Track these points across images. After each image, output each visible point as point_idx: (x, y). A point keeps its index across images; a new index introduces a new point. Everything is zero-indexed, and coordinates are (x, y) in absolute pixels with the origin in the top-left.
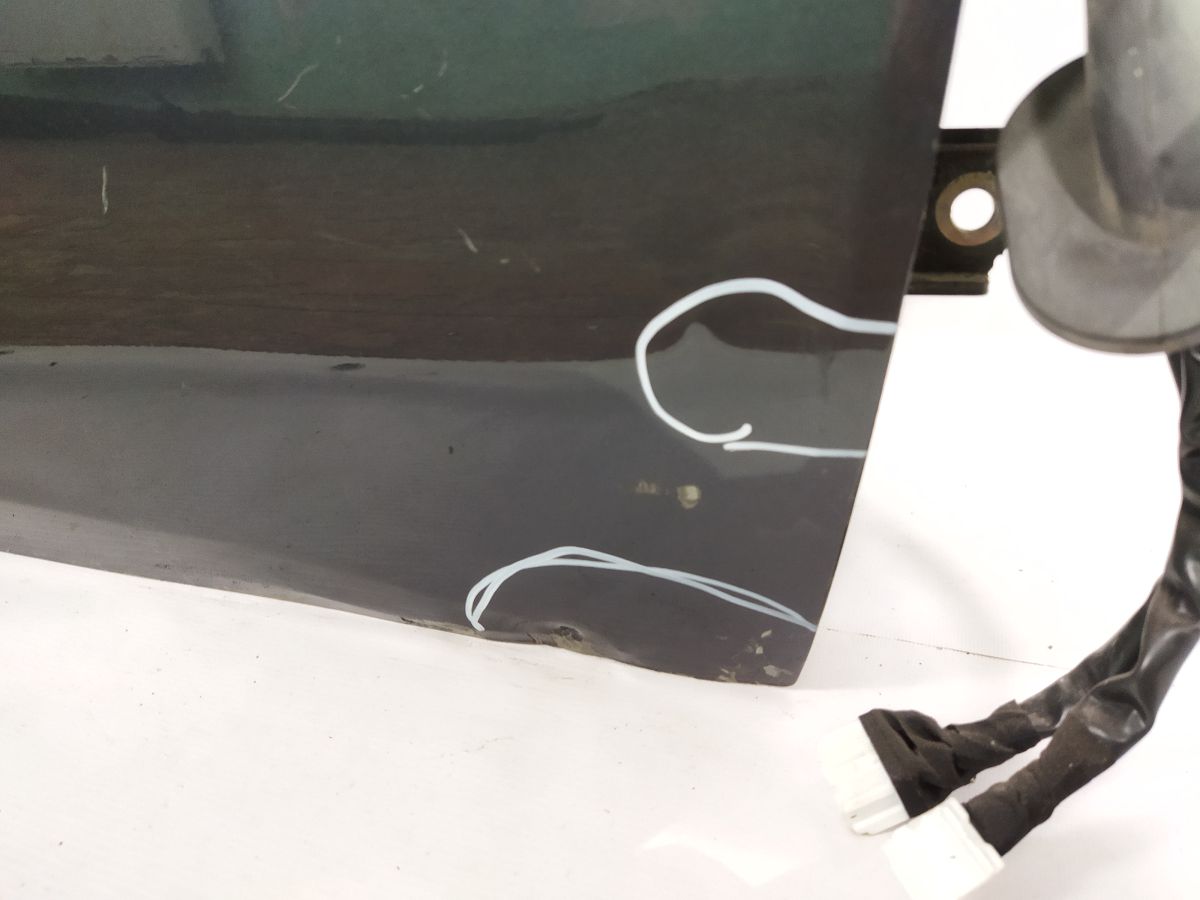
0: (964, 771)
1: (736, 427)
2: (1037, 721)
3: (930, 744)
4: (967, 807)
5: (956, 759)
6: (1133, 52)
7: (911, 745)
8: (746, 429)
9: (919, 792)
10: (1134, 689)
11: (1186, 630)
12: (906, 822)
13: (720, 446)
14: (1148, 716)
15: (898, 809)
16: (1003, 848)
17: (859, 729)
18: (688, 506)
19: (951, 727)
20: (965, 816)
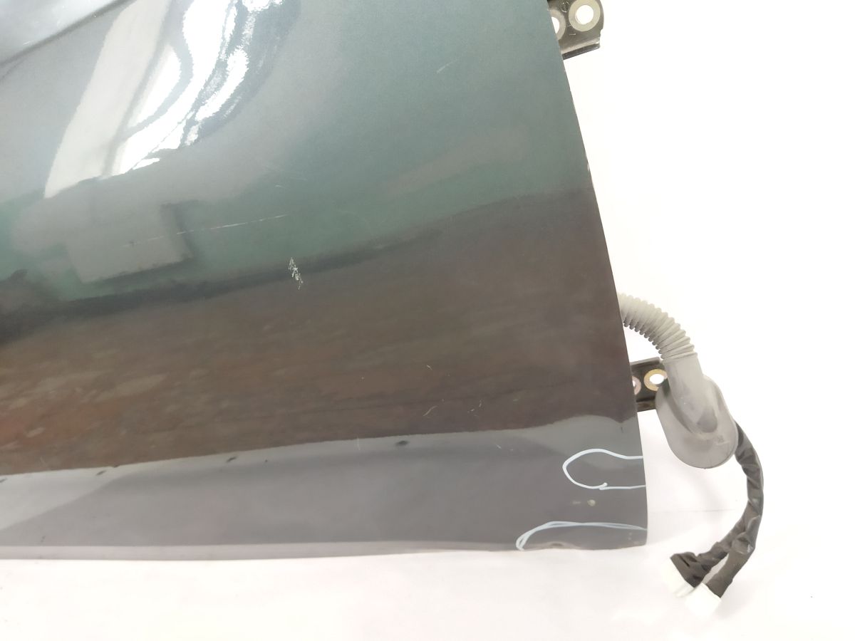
0: (707, 569)
1: (602, 484)
2: (725, 548)
3: (693, 563)
4: (707, 585)
5: (703, 566)
6: (682, 398)
7: (688, 565)
8: (605, 484)
9: (694, 580)
10: (748, 539)
11: (755, 518)
12: (692, 591)
13: (598, 490)
14: (753, 546)
15: (689, 587)
16: (720, 596)
17: (670, 561)
18: (592, 505)
19: (700, 555)
20: (707, 588)
